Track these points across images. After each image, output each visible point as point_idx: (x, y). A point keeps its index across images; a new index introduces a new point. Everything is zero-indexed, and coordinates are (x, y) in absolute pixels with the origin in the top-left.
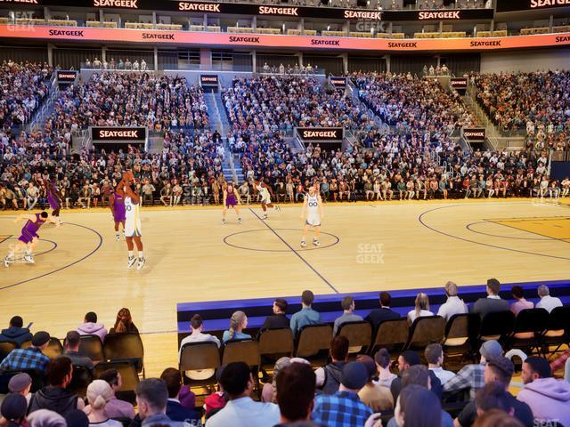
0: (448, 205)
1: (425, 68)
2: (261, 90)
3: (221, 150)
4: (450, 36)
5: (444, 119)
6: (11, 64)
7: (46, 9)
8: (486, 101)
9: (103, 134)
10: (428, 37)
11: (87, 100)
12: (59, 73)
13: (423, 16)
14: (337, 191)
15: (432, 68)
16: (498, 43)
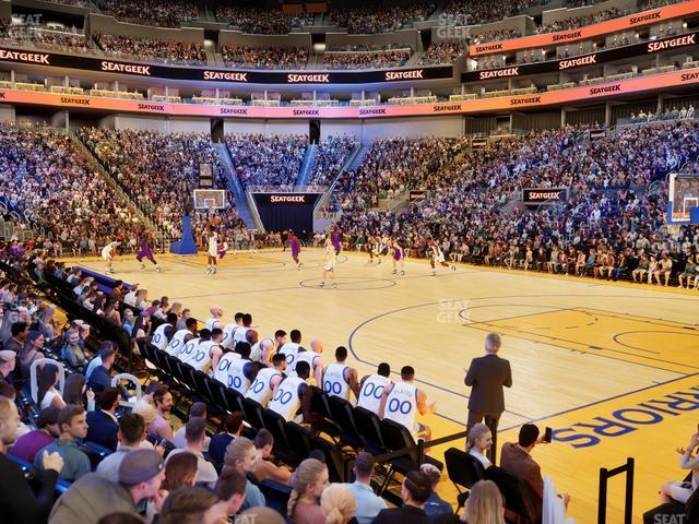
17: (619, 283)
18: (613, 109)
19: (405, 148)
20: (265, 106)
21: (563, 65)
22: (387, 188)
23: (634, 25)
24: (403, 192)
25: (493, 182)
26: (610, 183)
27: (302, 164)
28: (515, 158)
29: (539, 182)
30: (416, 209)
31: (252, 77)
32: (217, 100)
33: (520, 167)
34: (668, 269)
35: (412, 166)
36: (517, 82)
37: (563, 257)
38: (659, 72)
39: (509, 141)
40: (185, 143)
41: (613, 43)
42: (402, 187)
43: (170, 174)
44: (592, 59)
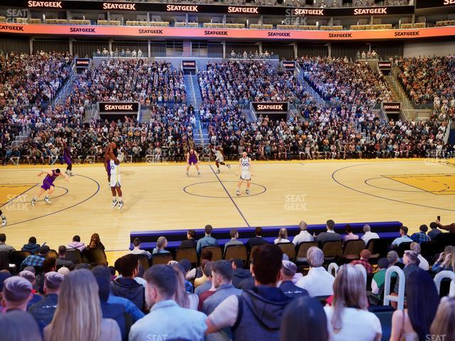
0: (361, 163)
1: (358, 53)
2: (228, 72)
3: (193, 120)
4: (379, 28)
5: (368, 95)
6: (42, 54)
7: (68, 11)
8: (404, 80)
9: (108, 108)
10: (362, 28)
11: (97, 81)
12: (77, 60)
13: (357, 12)
14: (277, 152)
15: (364, 53)
16: (417, 33)
18: (74, 43)
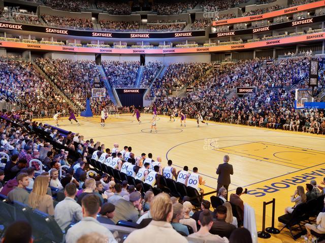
17: (278, 130)
18: (277, 51)
19: (184, 68)
20: (120, 48)
21: (255, 31)
22: (176, 86)
23: (286, 13)
24: (183, 88)
25: (223, 84)
26: (275, 85)
27: (137, 75)
28: (233, 73)
29: (244, 84)
30: (189, 96)
31: (114, 35)
32: (98, 45)
33: (235, 77)
34: (298, 124)
35: (187, 76)
36: (234, 38)
37: (254, 119)
38: (297, 34)
39: (230, 65)
40: (84, 65)
41: (277, 21)
42: (183, 86)
43: (78, 80)
44: (268, 28)
